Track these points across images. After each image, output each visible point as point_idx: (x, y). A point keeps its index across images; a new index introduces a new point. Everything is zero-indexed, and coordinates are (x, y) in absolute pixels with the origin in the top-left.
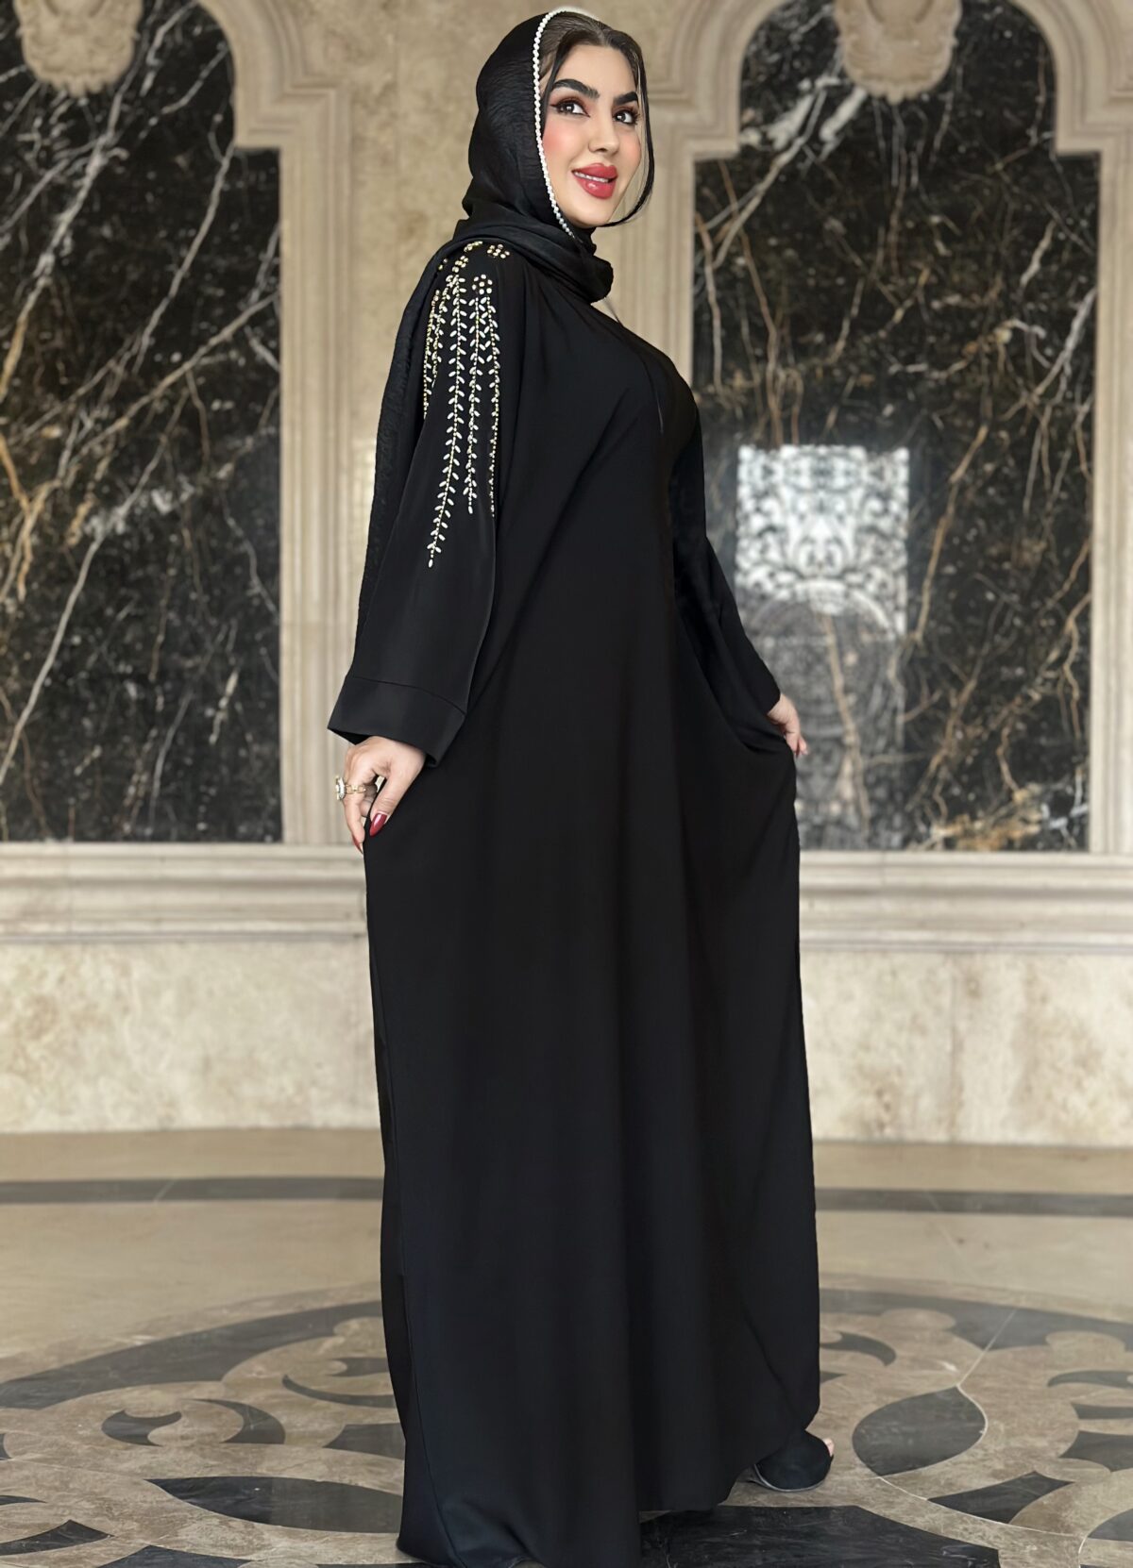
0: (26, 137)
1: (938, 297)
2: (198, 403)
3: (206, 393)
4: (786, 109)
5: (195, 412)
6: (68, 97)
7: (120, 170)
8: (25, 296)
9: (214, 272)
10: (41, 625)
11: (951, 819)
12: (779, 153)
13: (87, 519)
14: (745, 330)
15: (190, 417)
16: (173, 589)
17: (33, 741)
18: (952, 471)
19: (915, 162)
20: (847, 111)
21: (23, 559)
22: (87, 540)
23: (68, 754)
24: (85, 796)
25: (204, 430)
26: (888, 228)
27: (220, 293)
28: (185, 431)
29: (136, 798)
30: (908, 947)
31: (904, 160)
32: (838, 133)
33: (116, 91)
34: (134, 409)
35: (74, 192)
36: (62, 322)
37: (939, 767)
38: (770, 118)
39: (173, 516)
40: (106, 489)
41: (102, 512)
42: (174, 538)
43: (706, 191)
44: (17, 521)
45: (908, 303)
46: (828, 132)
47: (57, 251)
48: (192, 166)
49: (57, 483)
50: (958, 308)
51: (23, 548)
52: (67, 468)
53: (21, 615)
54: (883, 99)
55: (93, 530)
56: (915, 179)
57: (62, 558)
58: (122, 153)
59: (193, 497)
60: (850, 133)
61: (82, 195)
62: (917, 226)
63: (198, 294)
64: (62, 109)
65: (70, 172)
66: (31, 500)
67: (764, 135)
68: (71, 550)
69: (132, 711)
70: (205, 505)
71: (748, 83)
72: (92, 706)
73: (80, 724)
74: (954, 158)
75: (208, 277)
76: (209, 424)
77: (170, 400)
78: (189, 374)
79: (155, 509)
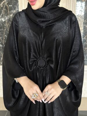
2: (7, 6)
3: (9, 4)
5: (7, 7)
15: (6, 8)
16: (5, 32)
25: (8, 10)
28: (6, 10)
39: (5, 22)
42: (5, 25)
59: (7, 19)
69: (1, 48)
70: (9, 20)
76: (9, 9)
77: (3, 5)
78: (6, 1)
79: (2, 21)
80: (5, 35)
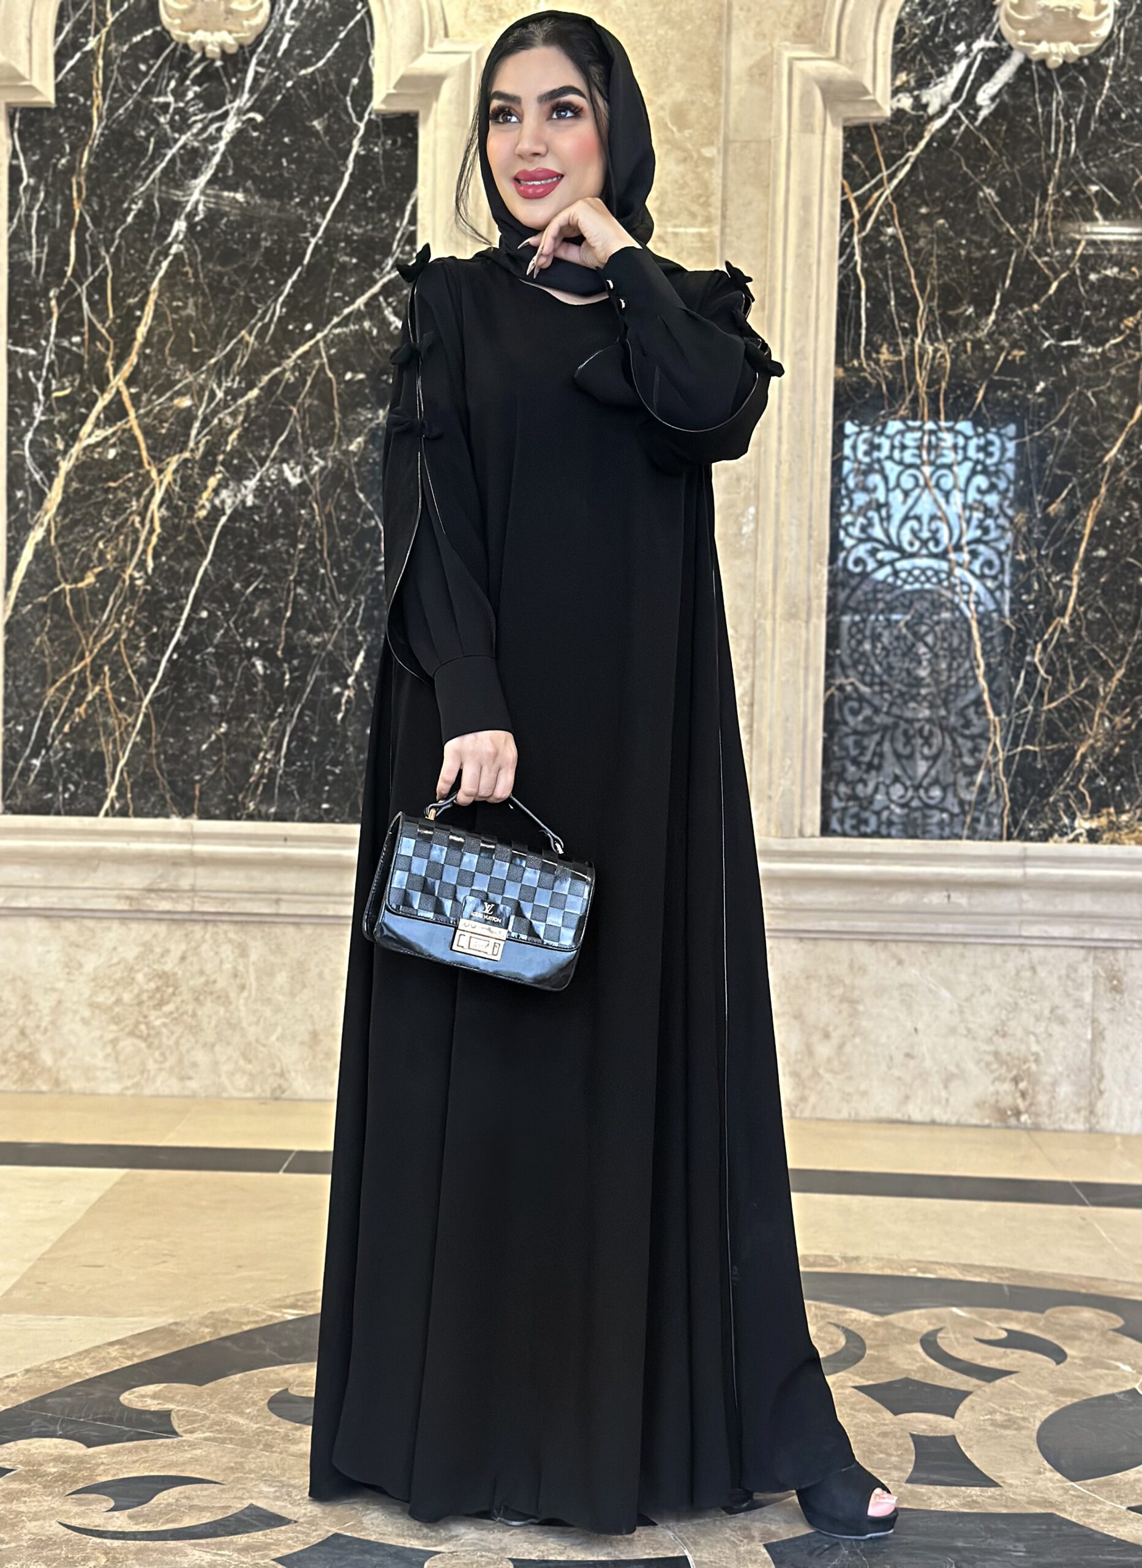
0: (162, 99)
1: (1093, 269)
2: (330, 375)
3: (340, 363)
4: (941, 73)
5: (327, 381)
6: (204, 58)
7: (255, 134)
8: (157, 263)
9: (348, 240)
10: (171, 598)
11: (1095, 812)
12: (931, 119)
13: (216, 492)
14: (893, 303)
15: (322, 386)
16: (301, 565)
17: (159, 717)
18: (1107, 451)
19: (1073, 129)
20: (1004, 74)
21: (151, 531)
22: (216, 512)
23: (194, 731)
24: (210, 773)
25: (336, 404)
26: (1044, 197)
27: (354, 261)
28: (316, 402)
29: (262, 776)
30: (1049, 942)
31: (1063, 124)
32: (993, 99)
33: (252, 52)
34: (266, 379)
35: (208, 157)
36: (196, 289)
37: (1084, 757)
38: (924, 82)
39: (303, 488)
40: (235, 462)
41: (232, 484)
42: (304, 512)
43: (855, 158)
44: (146, 492)
45: (1064, 275)
46: (983, 97)
47: (190, 217)
48: (328, 129)
49: (187, 455)
50: (1115, 279)
51: (152, 521)
52: (197, 440)
53: (149, 588)
54: (1042, 63)
55: (223, 502)
56: (1073, 146)
57: (191, 529)
58: (259, 118)
59: (323, 469)
60: (1006, 97)
61: (217, 159)
62: (1075, 194)
63: (332, 261)
64: (197, 70)
65: (205, 135)
66: (160, 471)
67: (917, 99)
68: (199, 523)
69: (260, 686)
70: (334, 478)
71: (901, 45)
72: (219, 682)
73: (208, 698)
74: (1115, 125)
75: (343, 244)
76: (339, 395)
77: (301, 370)
78: (321, 344)
79: (286, 482)
80: (299, 590)
